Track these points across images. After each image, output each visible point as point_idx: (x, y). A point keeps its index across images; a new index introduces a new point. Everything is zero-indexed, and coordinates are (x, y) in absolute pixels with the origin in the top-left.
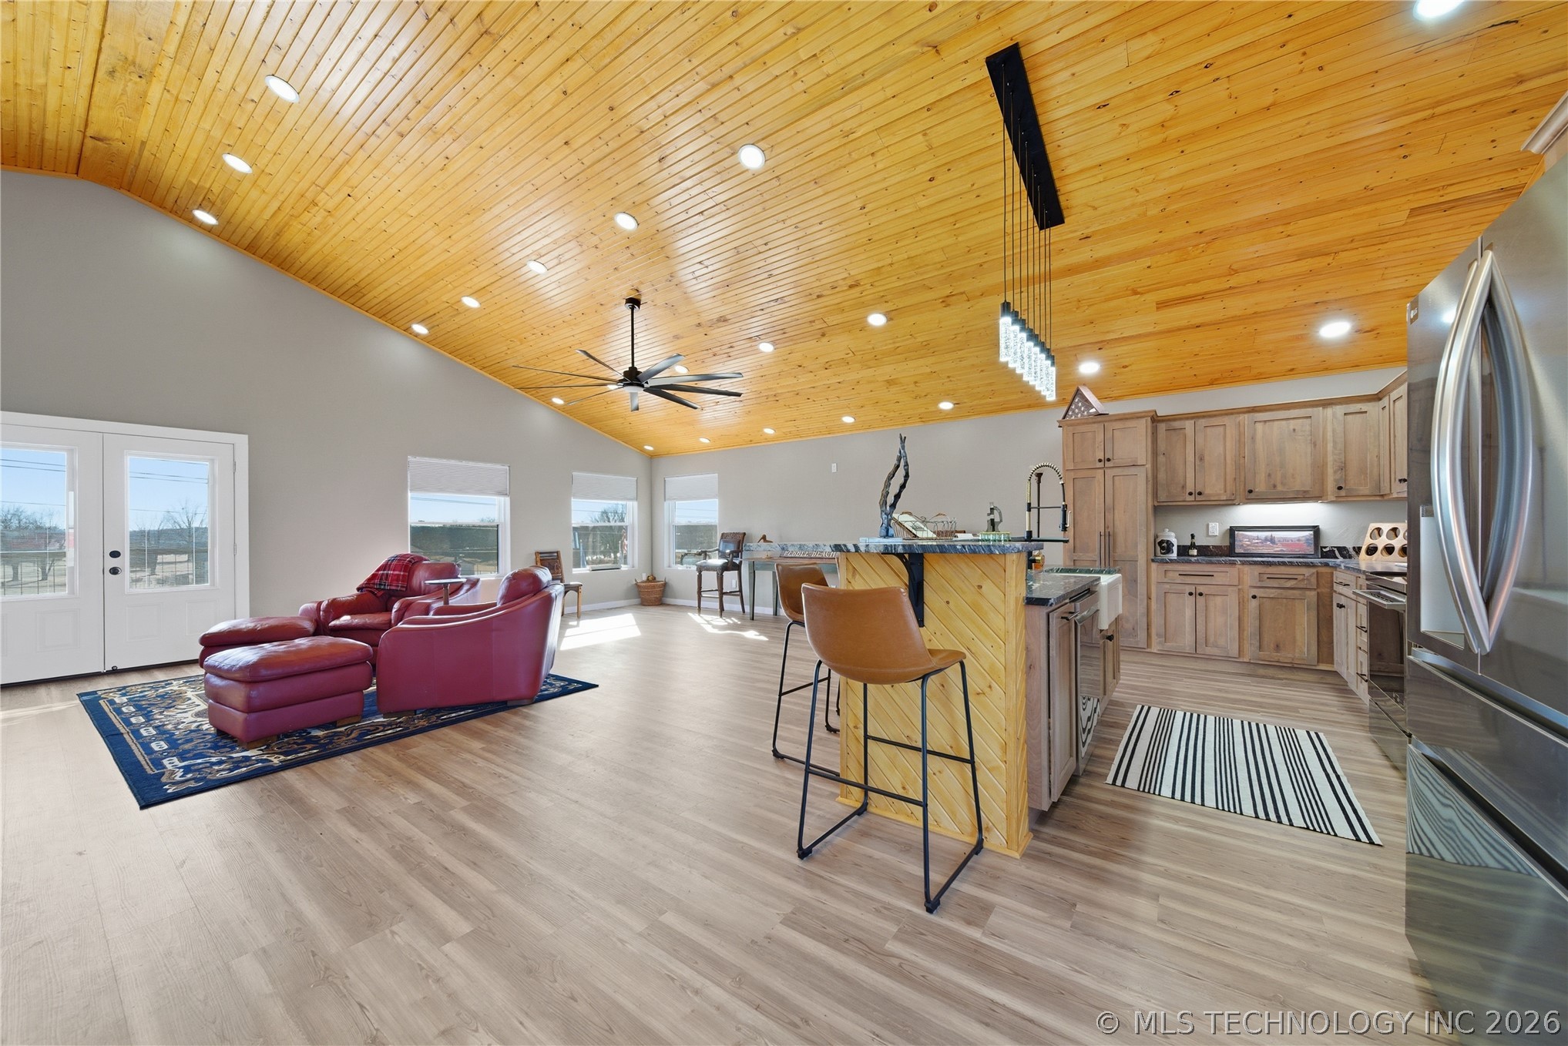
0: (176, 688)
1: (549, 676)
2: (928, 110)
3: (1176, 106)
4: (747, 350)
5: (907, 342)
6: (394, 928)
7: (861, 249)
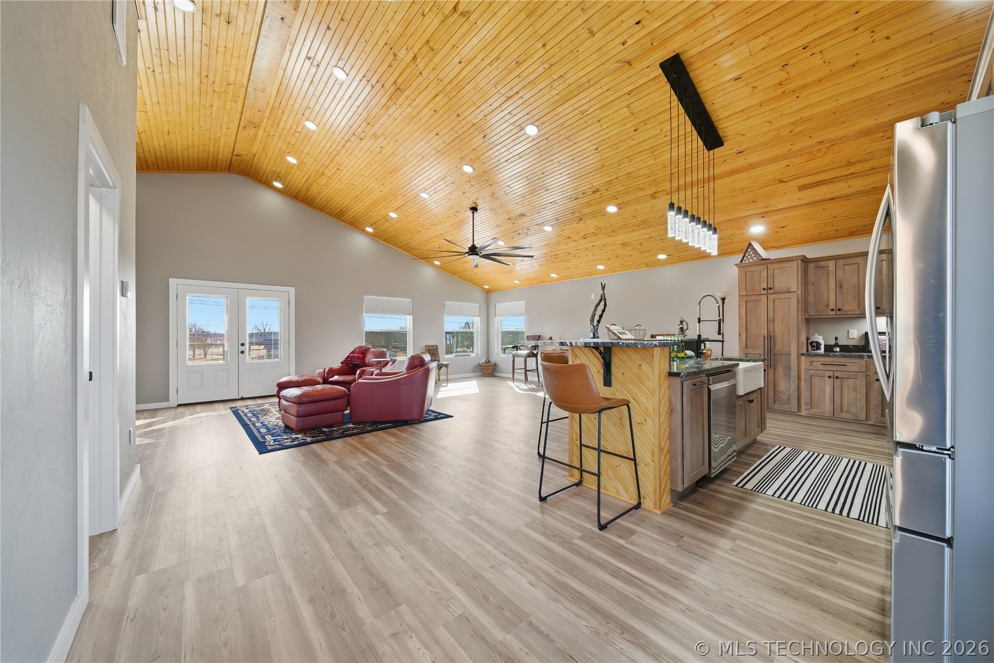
0: (267, 407)
1: (429, 410)
2: (629, 94)
3: (788, 72)
4: (537, 231)
5: (633, 221)
6: (357, 507)
7: (598, 171)
